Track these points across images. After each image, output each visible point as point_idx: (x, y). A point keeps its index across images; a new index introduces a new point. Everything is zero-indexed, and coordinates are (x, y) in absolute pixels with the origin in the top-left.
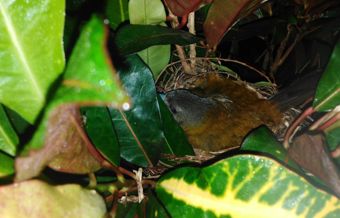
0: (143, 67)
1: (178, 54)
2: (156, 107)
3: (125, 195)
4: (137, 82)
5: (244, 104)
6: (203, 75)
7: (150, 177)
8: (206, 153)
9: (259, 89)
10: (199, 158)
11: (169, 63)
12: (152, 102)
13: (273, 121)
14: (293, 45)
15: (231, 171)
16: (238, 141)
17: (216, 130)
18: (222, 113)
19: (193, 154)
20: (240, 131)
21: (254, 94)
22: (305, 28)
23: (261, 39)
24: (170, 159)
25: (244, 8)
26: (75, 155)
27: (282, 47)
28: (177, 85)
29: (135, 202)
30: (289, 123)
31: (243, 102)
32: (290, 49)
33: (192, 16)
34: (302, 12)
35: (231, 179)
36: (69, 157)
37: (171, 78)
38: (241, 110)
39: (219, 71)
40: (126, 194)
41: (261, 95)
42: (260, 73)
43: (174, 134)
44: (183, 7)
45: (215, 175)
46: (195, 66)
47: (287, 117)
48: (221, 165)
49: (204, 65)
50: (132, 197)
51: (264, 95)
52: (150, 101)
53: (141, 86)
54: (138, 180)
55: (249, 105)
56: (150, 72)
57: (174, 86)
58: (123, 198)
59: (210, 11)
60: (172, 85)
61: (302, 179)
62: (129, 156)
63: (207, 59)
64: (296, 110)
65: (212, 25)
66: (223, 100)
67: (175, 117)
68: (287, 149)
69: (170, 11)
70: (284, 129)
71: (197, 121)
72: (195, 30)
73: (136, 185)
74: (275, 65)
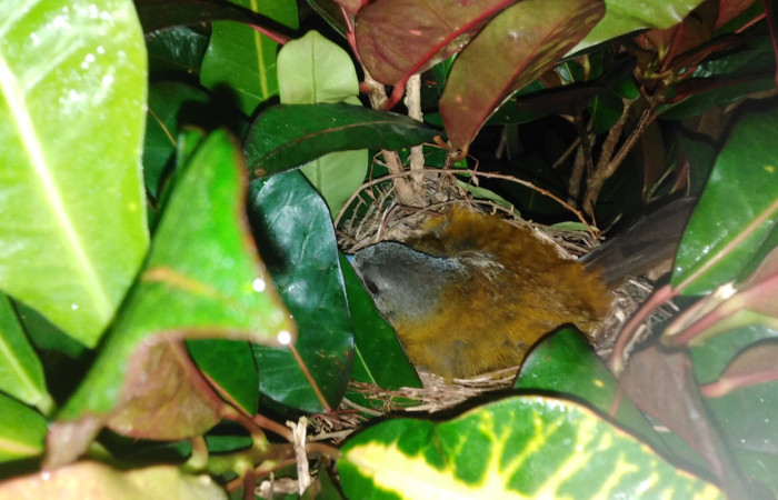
0: (307, 193)
1: (384, 162)
2: (336, 281)
3: (268, 479)
4: (296, 226)
5: (528, 271)
6: (440, 208)
7: (323, 435)
8: (446, 383)
9: (560, 239)
10: (432, 393)
11: (366, 182)
12: (328, 271)
13: (590, 310)
14: (636, 134)
15: (498, 430)
16: (516, 354)
17: (468, 329)
18: (480, 292)
19: (418, 383)
20: (520, 333)
21: (549, 247)
22: (661, 97)
23: (567, 121)
24: (368, 395)
25: (526, 68)
26: (163, 399)
27: (613, 136)
28: (382, 231)
29: (291, 492)
30: (625, 314)
31: (528, 267)
32: (630, 143)
33: (414, 83)
34: (655, 64)
35: (497, 448)
36: (150, 404)
37: (369, 213)
38: (520, 286)
39: (475, 198)
40: (272, 476)
41: (565, 252)
42: (563, 203)
43: (377, 340)
44: (393, 65)
45: (463, 439)
46: (423, 187)
47: (621, 300)
48: (477, 419)
49: (441, 184)
50: (284, 483)
51: (572, 251)
52: (324, 268)
53: (305, 235)
54: (296, 443)
55: (539, 274)
56: (324, 205)
57: (375, 232)
58: (265, 485)
59: (453, 74)
60: (371, 229)
61: (645, 449)
62: (277, 388)
63: (449, 172)
64: (639, 285)
65: (458, 104)
66: (484, 263)
67: (377, 301)
68: (617, 376)
69: (366, 73)
70: (615, 326)
71: (425, 307)
72: (422, 111)
73: (293, 455)
74: (597, 175)
